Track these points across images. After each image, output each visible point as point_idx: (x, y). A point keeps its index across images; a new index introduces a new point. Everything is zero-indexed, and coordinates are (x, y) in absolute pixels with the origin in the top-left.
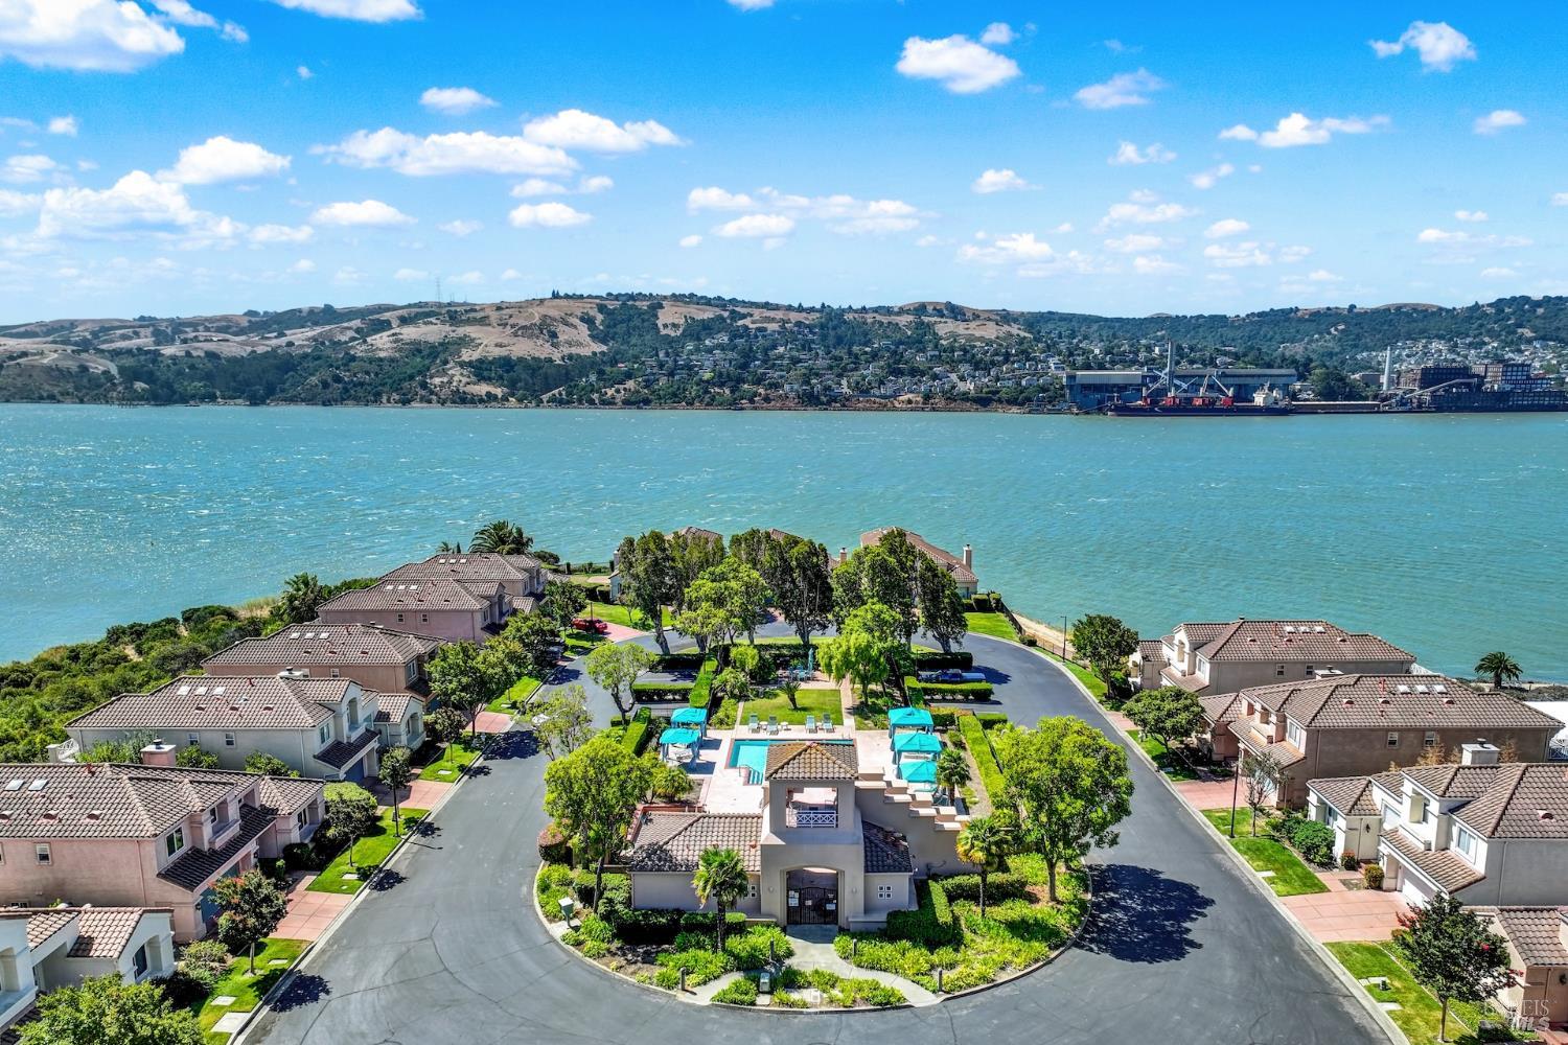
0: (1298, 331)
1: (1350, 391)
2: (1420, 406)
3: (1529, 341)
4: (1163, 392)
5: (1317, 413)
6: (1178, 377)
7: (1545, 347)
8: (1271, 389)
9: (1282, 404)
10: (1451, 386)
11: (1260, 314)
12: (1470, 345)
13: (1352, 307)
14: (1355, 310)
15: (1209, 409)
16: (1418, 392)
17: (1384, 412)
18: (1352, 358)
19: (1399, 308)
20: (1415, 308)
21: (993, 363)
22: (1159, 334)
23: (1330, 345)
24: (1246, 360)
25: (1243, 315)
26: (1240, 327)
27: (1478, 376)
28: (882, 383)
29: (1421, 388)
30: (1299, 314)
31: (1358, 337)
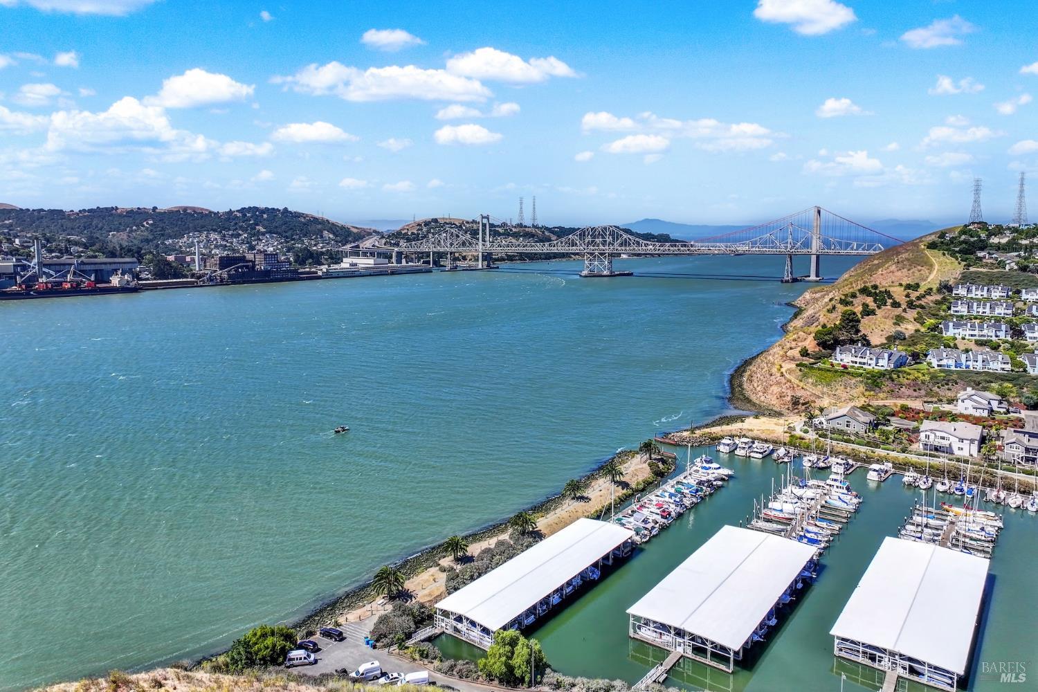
0: (120, 224)
1: (175, 271)
2: (221, 281)
3: (263, 234)
4: (34, 278)
5: (157, 289)
6: (46, 265)
7: (272, 238)
8: (123, 274)
9: (133, 284)
10: (238, 268)
11: (90, 211)
12: (232, 236)
13: (155, 208)
14: (157, 211)
15: (76, 291)
16: (219, 272)
17: (201, 286)
18: (163, 243)
19: (185, 209)
23: (146, 233)
24: (94, 248)
25: (76, 210)
26: (75, 219)
27: (251, 261)
29: (220, 269)
30: (119, 211)
31: (163, 229)
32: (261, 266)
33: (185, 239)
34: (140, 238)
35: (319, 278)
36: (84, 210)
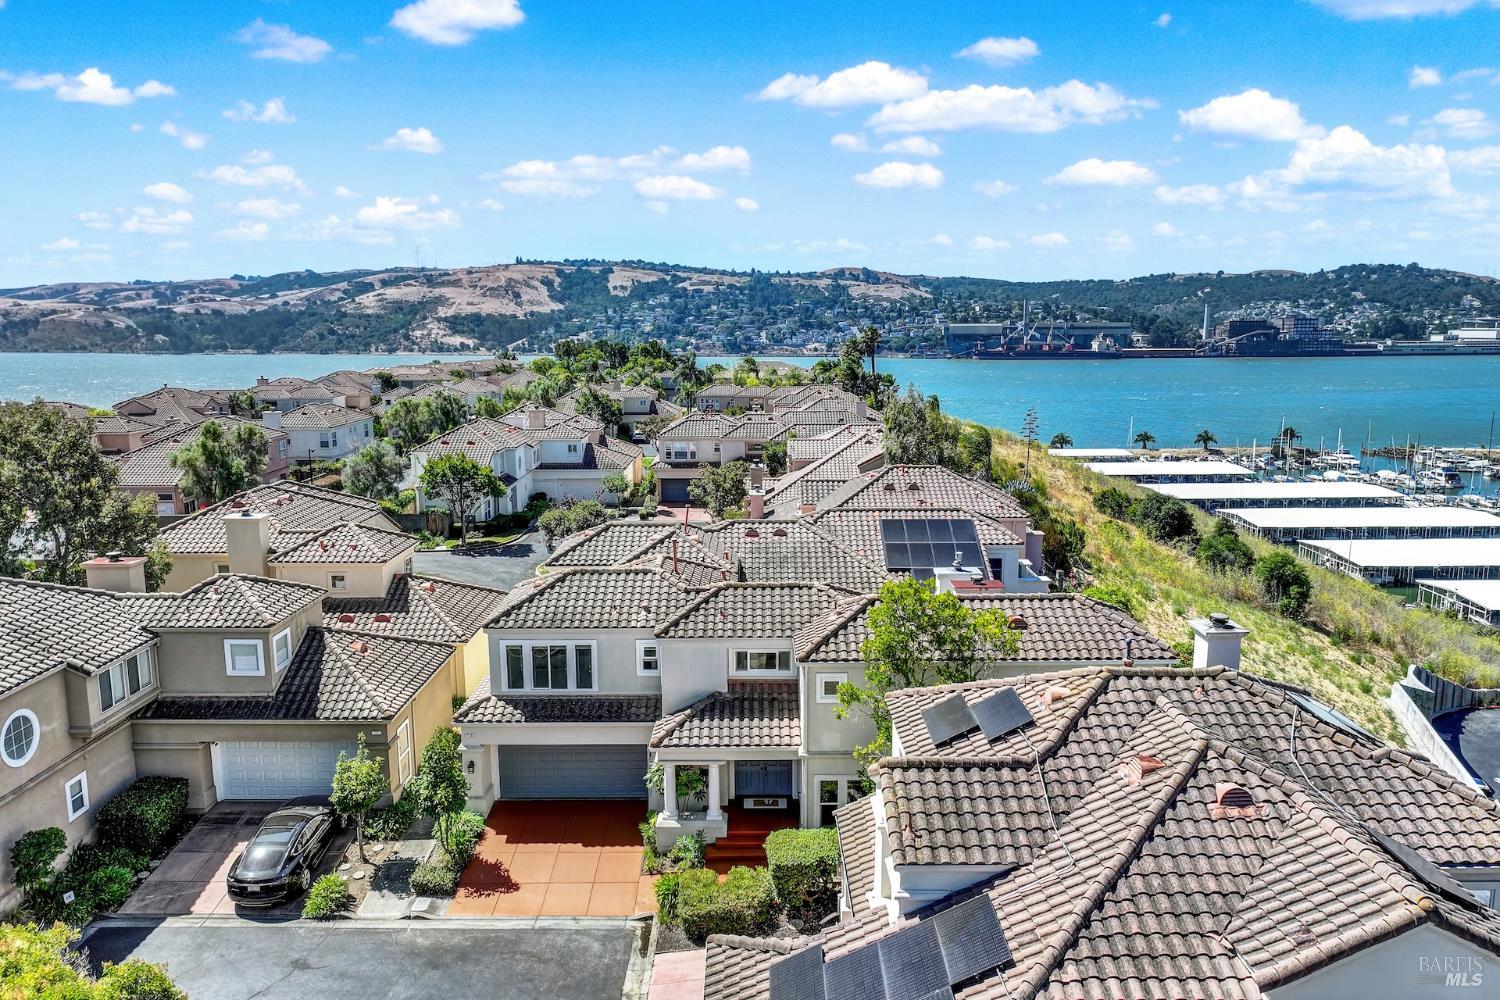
10: (1254, 336)
11: (1141, 279)
13: (1221, 272)
15: (1055, 354)
16: (1227, 340)
25: (1127, 280)
26: (1118, 289)
29: (1230, 337)
30: (1175, 278)
32: (1287, 334)
34: (1187, 311)
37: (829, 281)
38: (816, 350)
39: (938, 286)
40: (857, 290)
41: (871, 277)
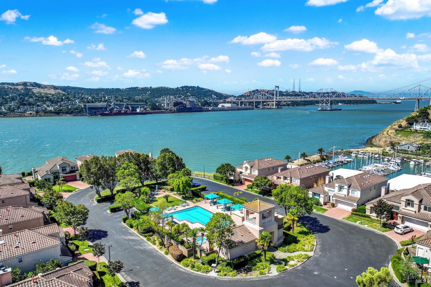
0: (139, 93)
1: (158, 108)
2: (174, 111)
3: (190, 96)
4: (112, 109)
5: (152, 114)
6: (116, 105)
7: (193, 97)
8: (141, 108)
9: (144, 112)
10: (180, 106)
11: (129, 88)
12: (178, 97)
14: (152, 88)
15: (126, 114)
16: (173, 108)
17: (167, 113)
18: (154, 100)
19: (161, 87)
20: (165, 88)
21: (58, 101)
22: (103, 93)
23: (148, 96)
24: (131, 100)
25: (124, 88)
26: (124, 92)
27: (185, 104)
28: (19, 108)
29: (174, 107)
30: (139, 88)
31: (154, 95)
32: (188, 106)
33: (162, 98)
34: (146, 98)
35: (210, 111)
36: (127, 88)
37: (22, 87)
38: (31, 114)
39: (64, 89)
40: (36, 90)
41: (38, 86)
